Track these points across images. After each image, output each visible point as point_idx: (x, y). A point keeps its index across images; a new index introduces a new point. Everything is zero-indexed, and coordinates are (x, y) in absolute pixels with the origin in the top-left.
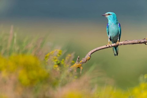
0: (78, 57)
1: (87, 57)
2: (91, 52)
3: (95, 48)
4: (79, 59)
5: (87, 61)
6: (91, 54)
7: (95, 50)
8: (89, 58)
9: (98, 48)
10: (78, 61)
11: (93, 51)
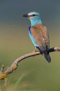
0: (3, 66)
1: (14, 66)
2: (17, 60)
3: (22, 55)
4: (3, 68)
5: (13, 70)
6: (18, 62)
7: (23, 57)
8: (16, 67)
9: (27, 55)
10: (2, 71)
11: (20, 59)
